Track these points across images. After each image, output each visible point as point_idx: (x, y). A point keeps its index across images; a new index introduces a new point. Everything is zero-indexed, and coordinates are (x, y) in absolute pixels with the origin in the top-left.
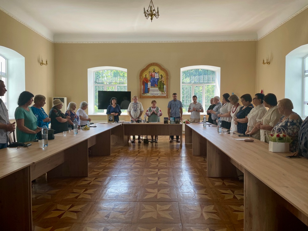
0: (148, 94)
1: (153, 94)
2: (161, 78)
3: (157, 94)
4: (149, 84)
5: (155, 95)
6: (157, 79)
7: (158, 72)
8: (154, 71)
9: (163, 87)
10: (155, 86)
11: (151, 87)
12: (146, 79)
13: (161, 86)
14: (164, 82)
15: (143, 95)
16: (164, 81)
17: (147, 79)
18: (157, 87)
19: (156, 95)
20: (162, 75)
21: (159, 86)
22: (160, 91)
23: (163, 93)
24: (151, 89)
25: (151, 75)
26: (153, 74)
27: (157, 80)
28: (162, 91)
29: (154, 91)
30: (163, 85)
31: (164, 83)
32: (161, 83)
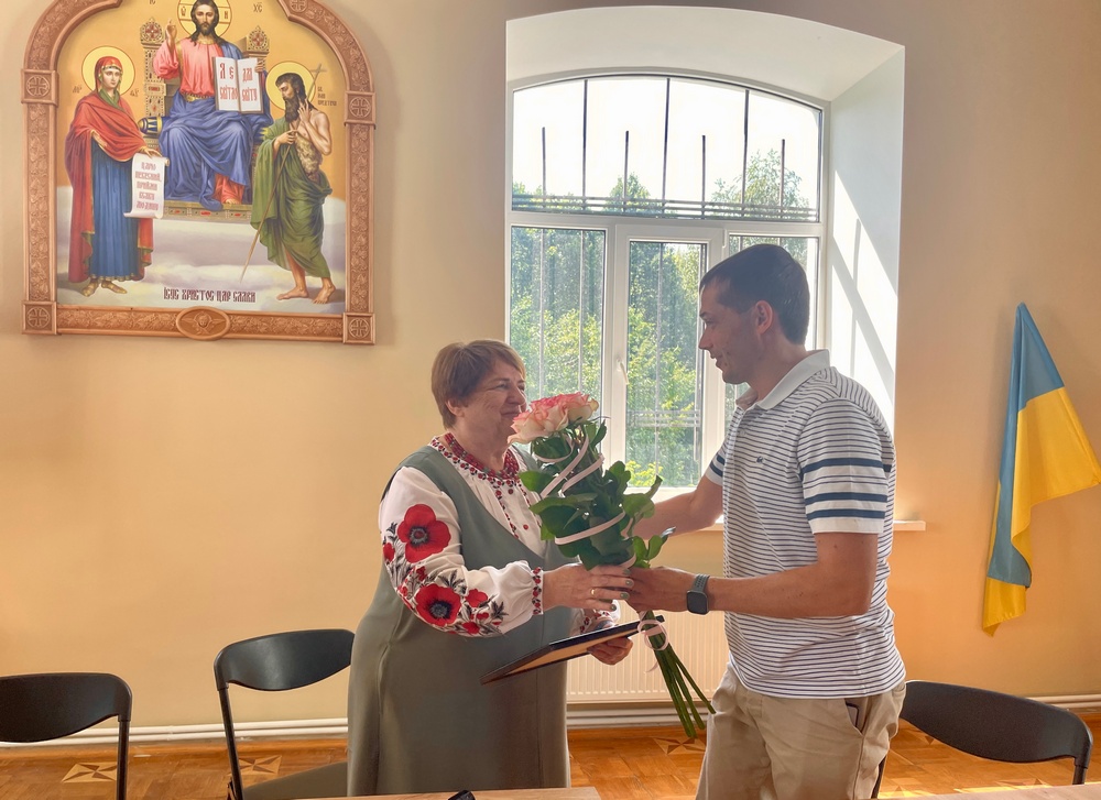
0: (135, 294)
1: (192, 294)
2: (292, 116)
3: (248, 296)
4: (148, 170)
5: (215, 304)
6: (243, 118)
7: (259, 37)
8: (206, 30)
9: (316, 221)
10: (218, 196)
11: (171, 211)
12: (109, 108)
13: (283, 202)
14: (317, 155)
15: (74, 298)
16: (321, 144)
17: (119, 107)
18: (238, 215)
19: (232, 305)
20: (295, 80)
21: (263, 205)
22: (274, 257)
23: (314, 281)
24: (165, 227)
25: (175, 72)
26: (197, 55)
27: (236, 129)
28: (306, 263)
29: (201, 254)
30: (317, 189)
31: (321, 177)
32: (293, 172)
